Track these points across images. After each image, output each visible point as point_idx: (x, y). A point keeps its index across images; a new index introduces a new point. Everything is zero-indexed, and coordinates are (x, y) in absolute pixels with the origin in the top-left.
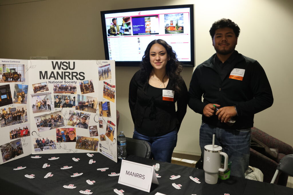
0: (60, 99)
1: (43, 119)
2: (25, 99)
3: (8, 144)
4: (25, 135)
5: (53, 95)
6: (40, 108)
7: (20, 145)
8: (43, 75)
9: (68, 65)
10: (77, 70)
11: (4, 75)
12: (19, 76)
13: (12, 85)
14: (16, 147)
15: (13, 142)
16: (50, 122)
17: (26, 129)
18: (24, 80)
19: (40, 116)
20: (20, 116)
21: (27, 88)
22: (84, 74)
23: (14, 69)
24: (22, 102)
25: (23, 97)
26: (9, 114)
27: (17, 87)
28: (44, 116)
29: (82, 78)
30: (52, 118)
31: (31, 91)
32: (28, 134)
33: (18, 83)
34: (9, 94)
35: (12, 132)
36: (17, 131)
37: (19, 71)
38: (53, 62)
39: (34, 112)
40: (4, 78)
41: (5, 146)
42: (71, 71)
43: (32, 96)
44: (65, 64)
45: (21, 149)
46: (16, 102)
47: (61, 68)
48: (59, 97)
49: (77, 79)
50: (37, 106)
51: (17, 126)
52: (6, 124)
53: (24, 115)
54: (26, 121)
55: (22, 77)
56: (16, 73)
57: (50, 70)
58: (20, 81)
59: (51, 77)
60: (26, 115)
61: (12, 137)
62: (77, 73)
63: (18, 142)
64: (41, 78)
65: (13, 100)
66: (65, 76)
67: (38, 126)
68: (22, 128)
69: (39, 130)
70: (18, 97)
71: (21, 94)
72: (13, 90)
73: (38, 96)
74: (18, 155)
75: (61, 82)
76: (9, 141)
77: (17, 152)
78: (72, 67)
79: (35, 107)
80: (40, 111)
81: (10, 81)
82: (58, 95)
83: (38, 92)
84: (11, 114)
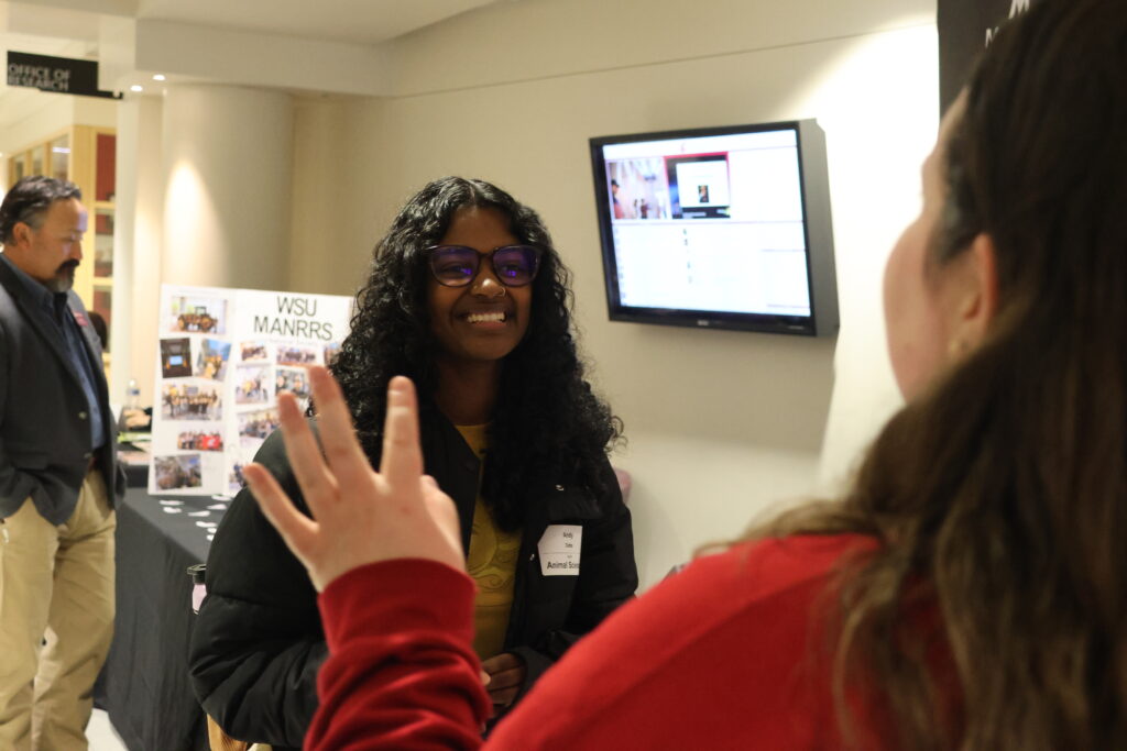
0: (285, 379)
1: (251, 419)
2: (221, 371)
3: (171, 458)
4: (211, 449)
5: (275, 367)
6: (249, 394)
7: (197, 467)
8: (260, 324)
9: (303, 306)
10: (320, 318)
11: (182, 318)
12: (213, 323)
13: (196, 340)
14: (187, 468)
15: (183, 458)
16: (263, 427)
17: (217, 436)
18: (224, 332)
19: (246, 414)
20: (205, 406)
21: (227, 349)
22: (330, 325)
23: (204, 308)
24: (215, 376)
25: (218, 366)
26: (183, 397)
27: (206, 344)
28: (255, 413)
29: (327, 336)
30: (269, 420)
31: (236, 355)
32: (218, 446)
33: (209, 336)
34: (187, 357)
35: (183, 435)
36: (195, 437)
37: (214, 313)
38: (278, 299)
39: (238, 402)
40: (182, 324)
41: (165, 459)
42: (309, 319)
43: (238, 367)
44: (299, 303)
45: (198, 476)
46: (202, 374)
47: (292, 312)
48: (286, 374)
49: (319, 336)
50: (244, 391)
51: (195, 426)
52: (172, 416)
53: (216, 404)
54: (219, 418)
55: (219, 325)
56: (205, 316)
57: (273, 315)
58: (215, 332)
59: (273, 328)
60: (220, 406)
61: (183, 446)
62: (318, 324)
63: (194, 459)
64: (255, 330)
65: (195, 369)
66: (298, 328)
67: (241, 434)
68: (207, 433)
69: (241, 441)
70: (205, 365)
71: (213, 359)
72: (196, 350)
73: (248, 367)
74: (190, 485)
75: (291, 342)
76: (176, 452)
77: (187, 478)
78: (311, 311)
79: (241, 392)
80: (250, 402)
81: (193, 331)
82: (282, 371)
83: (250, 361)
84: (188, 398)
